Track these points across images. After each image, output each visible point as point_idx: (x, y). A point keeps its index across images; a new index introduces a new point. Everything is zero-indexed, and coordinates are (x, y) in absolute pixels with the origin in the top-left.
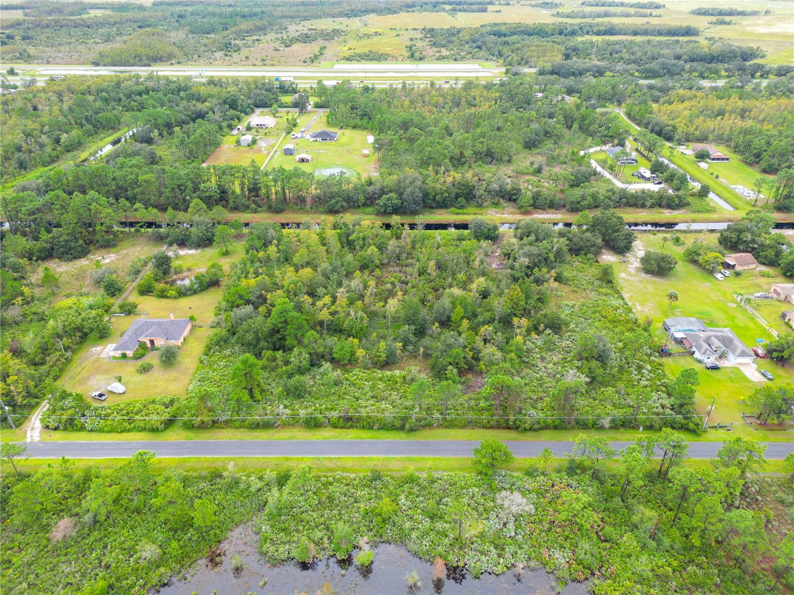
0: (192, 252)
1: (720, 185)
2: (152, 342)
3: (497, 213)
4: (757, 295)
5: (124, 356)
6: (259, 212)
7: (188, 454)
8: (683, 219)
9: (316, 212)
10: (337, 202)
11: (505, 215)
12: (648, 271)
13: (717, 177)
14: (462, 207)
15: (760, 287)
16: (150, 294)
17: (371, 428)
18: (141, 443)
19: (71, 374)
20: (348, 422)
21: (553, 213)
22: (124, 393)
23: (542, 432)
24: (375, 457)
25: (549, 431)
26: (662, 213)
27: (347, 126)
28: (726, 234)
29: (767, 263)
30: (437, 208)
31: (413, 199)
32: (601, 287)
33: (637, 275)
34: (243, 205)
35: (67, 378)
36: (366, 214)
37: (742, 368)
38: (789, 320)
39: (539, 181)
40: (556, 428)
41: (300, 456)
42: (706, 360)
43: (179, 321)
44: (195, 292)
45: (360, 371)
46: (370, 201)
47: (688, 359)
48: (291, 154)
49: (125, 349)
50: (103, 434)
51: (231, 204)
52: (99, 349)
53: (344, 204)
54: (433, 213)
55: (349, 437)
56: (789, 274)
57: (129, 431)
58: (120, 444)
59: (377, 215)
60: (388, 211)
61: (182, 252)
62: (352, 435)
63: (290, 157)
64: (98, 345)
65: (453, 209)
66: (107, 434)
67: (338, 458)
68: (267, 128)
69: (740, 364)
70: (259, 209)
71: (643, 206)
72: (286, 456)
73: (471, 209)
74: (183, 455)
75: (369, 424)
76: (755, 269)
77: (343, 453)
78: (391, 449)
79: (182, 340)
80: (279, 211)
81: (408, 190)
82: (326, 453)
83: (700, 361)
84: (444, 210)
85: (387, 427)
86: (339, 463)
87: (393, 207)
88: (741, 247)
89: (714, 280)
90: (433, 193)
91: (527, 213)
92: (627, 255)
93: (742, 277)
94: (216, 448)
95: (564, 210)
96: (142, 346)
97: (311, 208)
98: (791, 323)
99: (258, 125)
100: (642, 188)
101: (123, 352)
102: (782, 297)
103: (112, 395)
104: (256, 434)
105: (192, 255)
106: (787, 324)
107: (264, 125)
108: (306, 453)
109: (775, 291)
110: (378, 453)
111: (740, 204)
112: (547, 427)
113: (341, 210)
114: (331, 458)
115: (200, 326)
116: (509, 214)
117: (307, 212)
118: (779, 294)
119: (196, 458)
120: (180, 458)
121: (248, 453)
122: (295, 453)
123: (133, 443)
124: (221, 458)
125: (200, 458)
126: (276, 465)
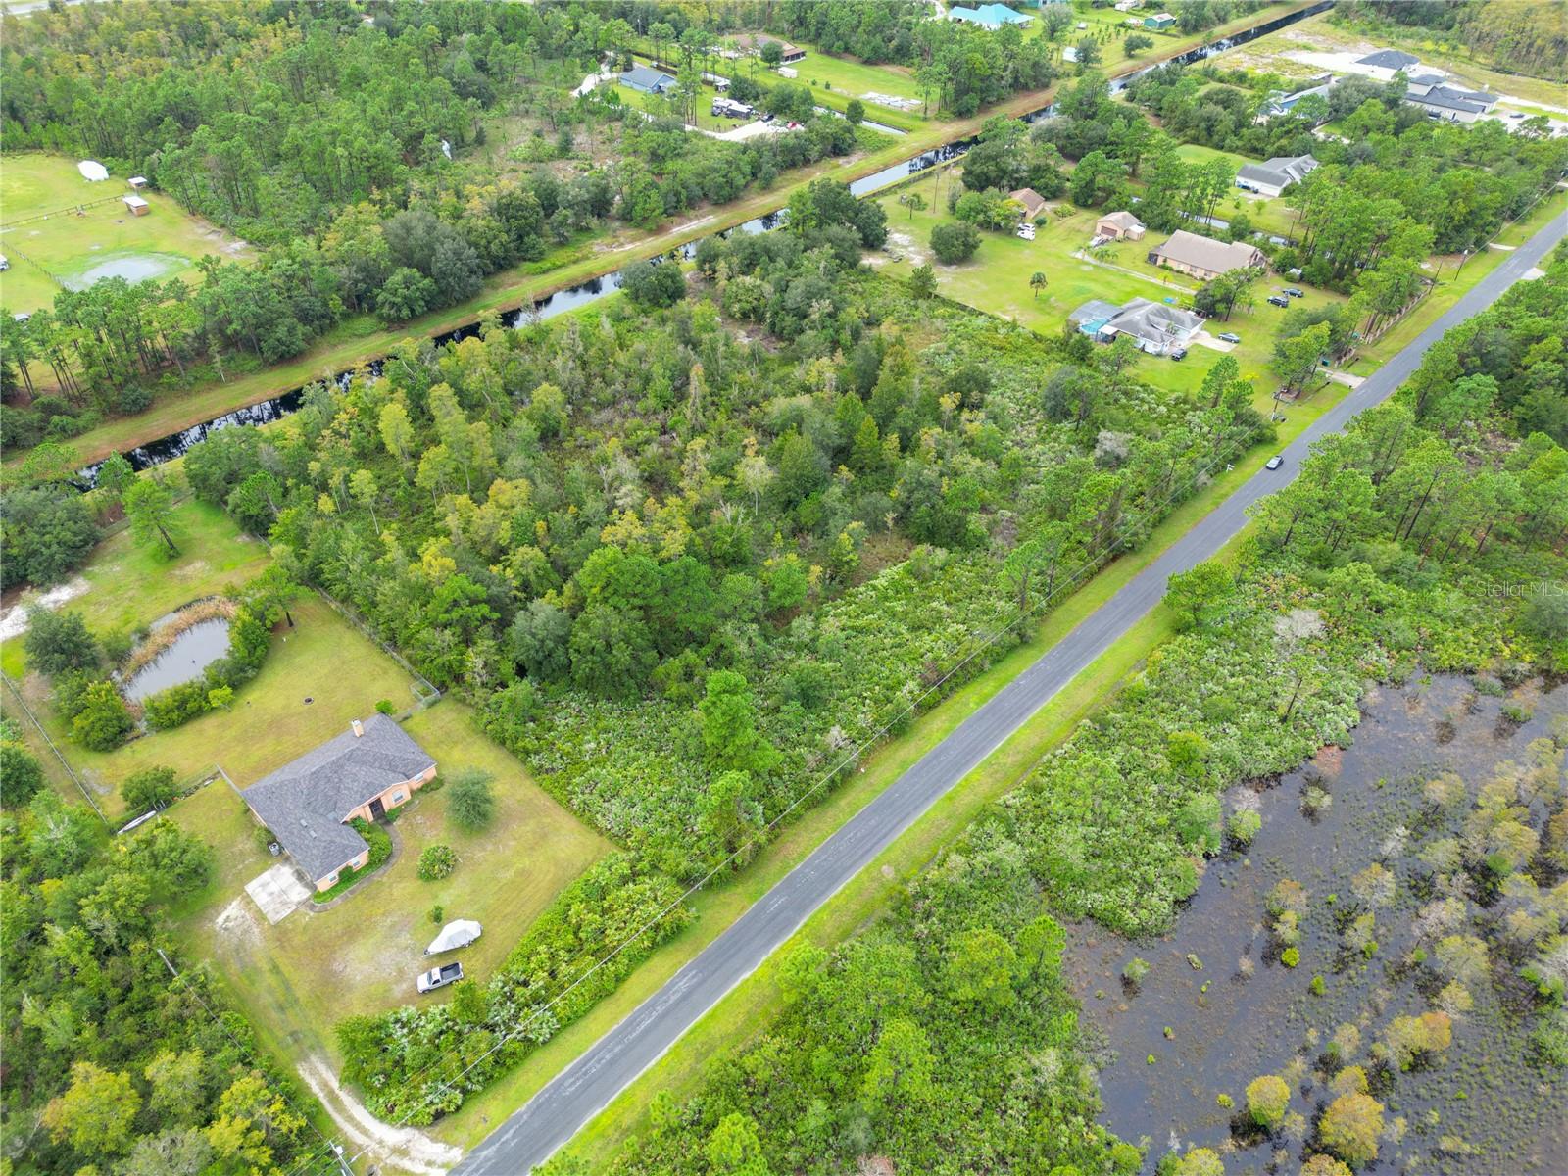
0: (62, 593)
1: (835, 96)
2: (376, 806)
3: (610, 246)
4: (1093, 243)
5: (347, 877)
6: (86, 430)
8: (873, 167)
9: (237, 376)
10: (291, 331)
11: (628, 247)
13: (828, 87)
14: (540, 257)
15: (1080, 231)
17: (980, 672)
19: (267, 999)
20: (943, 684)
21: (697, 217)
22: (485, 929)
24: (1048, 703)
26: (839, 166)
29: (1051, 195)
30: (495, 274)
31: (465, 266)
32: (932, 308)
35: (275, 1015)
36: (361, 336)
38: (1165, 260)
39: (592, 167)
41: (960, 780)
42: (1163, 351)
46: (360, 301)
47: (1147, 357)
49: (346, 857)
50: (582, 1023)
52: (230, 914)
53: (304, 328)
54: (502, 284)
56: (1090, 201)
58: (651, 1006)
59: (388, 330)
62: (971, 700)
64: (217, 907)
65: (524, 266)
66: (591, 1017)
67: (1008, 742)
69: (1194, 339)
70: (81, 423)
71: (807, 162)
72: (941, 795)
73: (560, 254)
74: (795, 924)
75: (968, 672)
76: (1043, 209)
77: (1003, 732)
78: (1048, 679)
80: (139, 408)
81: (445, 250)
82: (983, 750)
83: (1159, 355)
84: (511, 275)
85: (998, 656)
86: (1021, 748)
87: (423, 298)
89: (1026, 243)
91: (659, 230)
92: (888, 248)
93: (1048, 224)
94: (826, 874)
95: (705, 207)
98: (1170, 263)
100: (758, 133)
101: (341, 868)
102: (1120, 235)
104: (842, 803)
106: (1164, 267)
109: (1105, 230)
110: (1042, 698)
111: (908, 123)
113: (306, 347)
114: (1001, 750)
115: (406, 719)
116: (631, 242)
117: (217, 382)
118: (1113, 232)
119: (824, 908)
120: (799, 932)
121: (885, 836)
122: (947, 782)
123: (673, 984)
124: (858, 877)
125: (829, 904)
126: (948, 818)
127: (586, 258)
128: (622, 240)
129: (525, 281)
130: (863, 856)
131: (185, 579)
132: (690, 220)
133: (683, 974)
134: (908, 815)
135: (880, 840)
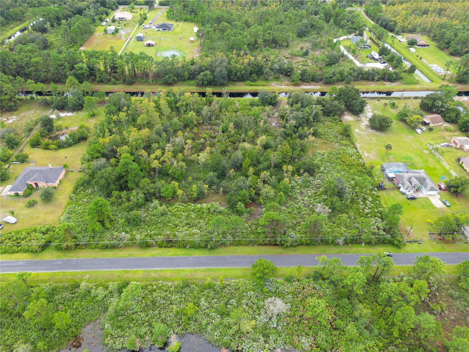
0: (69, 114)
1: (423, 64)
2: (36, 184)
3: (277, 85)
4: (442, 144)
5: (17, 195)
6: (117, 84)
7: (58, 269)
8: (398, 89)
9: (156, 84)
10: (170, 77)
11: (283, 87)
12: (373, 127)
13: (421, 58)
14: (254, 81)
15: (445, 138)
16: (38, 146)
17: (185, 247)
18: (26, 261)
20: (170, 243)
21: (314, 85)
22: (16, 223)
23: (298, 247)
24: (186, 269)
25: (303, 246)
26: (384, 84)
27: (181, 19)
28: (426, 101)
29: (449, 121)
30: (238, 81)
31: (221, 75)
32: (342, 140)
33: (366, 130)
34: (106, 79)
36: (190, 85)
37: (430, 198)
38: (462, 163)
39: (306, 61)
40: (307, 244)
41: (135, 270)
42: (407, 193)
43: (56, 169)
44: (70, 145)
45: (179, 205)
46: (192, 76)
47: (396, 192)
48: (142, 40)
49: (17, 190)
51: (98, 79)
53: (175, 78)
54: (235, 85)
55: (169, 254)
56: (463, 129)
57: (17, 252)
58: (10, 262)
59: (197, 86)
60: (204, 83)
61: (62, 115)
62: (172, 252)
63: (141, 43)
65: (248, 82)
67: (161, 271)
68: (126, 20)
69: (429, 195)
70: (117, 82)
71: (373, 80)
72: (125, 269)
73: (260, 82)
74: (54, 270)
75: (183, 245)
76: (442, 125)
77: (164, 267)
78: (198, 263)
79: (58, 182)
80: (131, 83)
81: (218, 69)
82: (153, 267)
83: (403, 194)
84: (242, 83)
85: (195, 246)
86: (162, 274)
87: (207, 81)
88: (434, 110)
89: (415, 133)
90: (235, 71)
91: (297, 85)
92: (361, 115)
93: (433, 131)
94: (76, 265)
95: (321, 83)
96: (30, 188)
97: (153, 81)
98: (464, 165)
99: (120, 18)
100: (372, 67)
101: (16, 192)
102: (458, 146)
103: (8, 225)
104: (105, 253)
105: (70, 117)
106: (461, 165)
107: (124, 18)
108: (140, 267)
109: (454, 142)
110: (188, 266)
111: (435, 78)
112: (302, 244)
113: (173, 82)
114: (156, 271)
115: (72, 171)
116: (285, 86)
117: (150, 84)
118: (456, 144)
119: (63, 272)
120: (51, 273)
121: (99, 268)
122: (132, 267)
123: (20, 261)
124: (80, 272)
125: (65, 272)
126: (118, 276)
127: (267, 86)
128: (283, 84)
129: (243, 86)
130: (88, 268)
131: (88, 122)
132: (310, 85)
133: (24, 261)
134: (112, 267)
135: (97, 268)
